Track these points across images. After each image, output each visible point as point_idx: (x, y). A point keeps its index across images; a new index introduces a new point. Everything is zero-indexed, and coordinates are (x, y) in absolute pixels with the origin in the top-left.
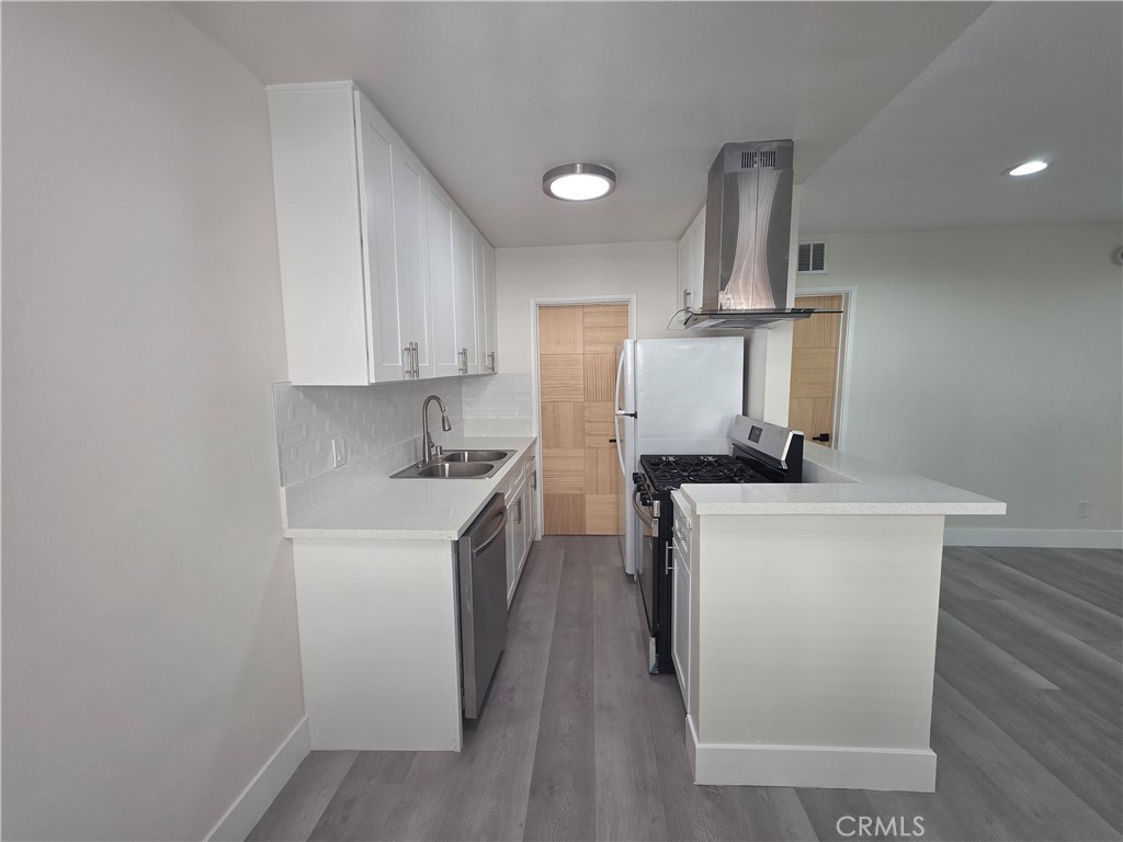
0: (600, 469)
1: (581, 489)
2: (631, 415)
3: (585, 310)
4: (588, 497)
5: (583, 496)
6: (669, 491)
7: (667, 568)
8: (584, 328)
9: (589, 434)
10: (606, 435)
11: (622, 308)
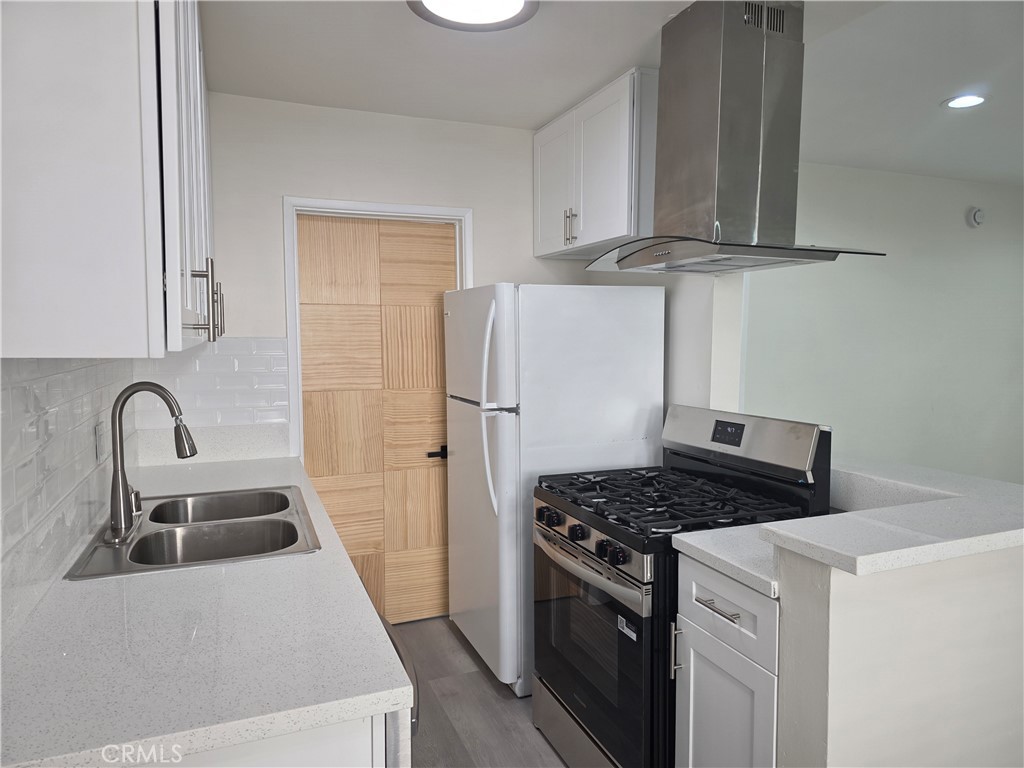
0: (410, 506)
1: (377, 545)
2: (510, 410)
3: (384, 229)
4: (390, 558)
5: (379, 557)
6: (668, 539)
7: (673, 668)
8: (382, 260)
9: (390, 446)
10: (420, 445)
11: (447, 231)
